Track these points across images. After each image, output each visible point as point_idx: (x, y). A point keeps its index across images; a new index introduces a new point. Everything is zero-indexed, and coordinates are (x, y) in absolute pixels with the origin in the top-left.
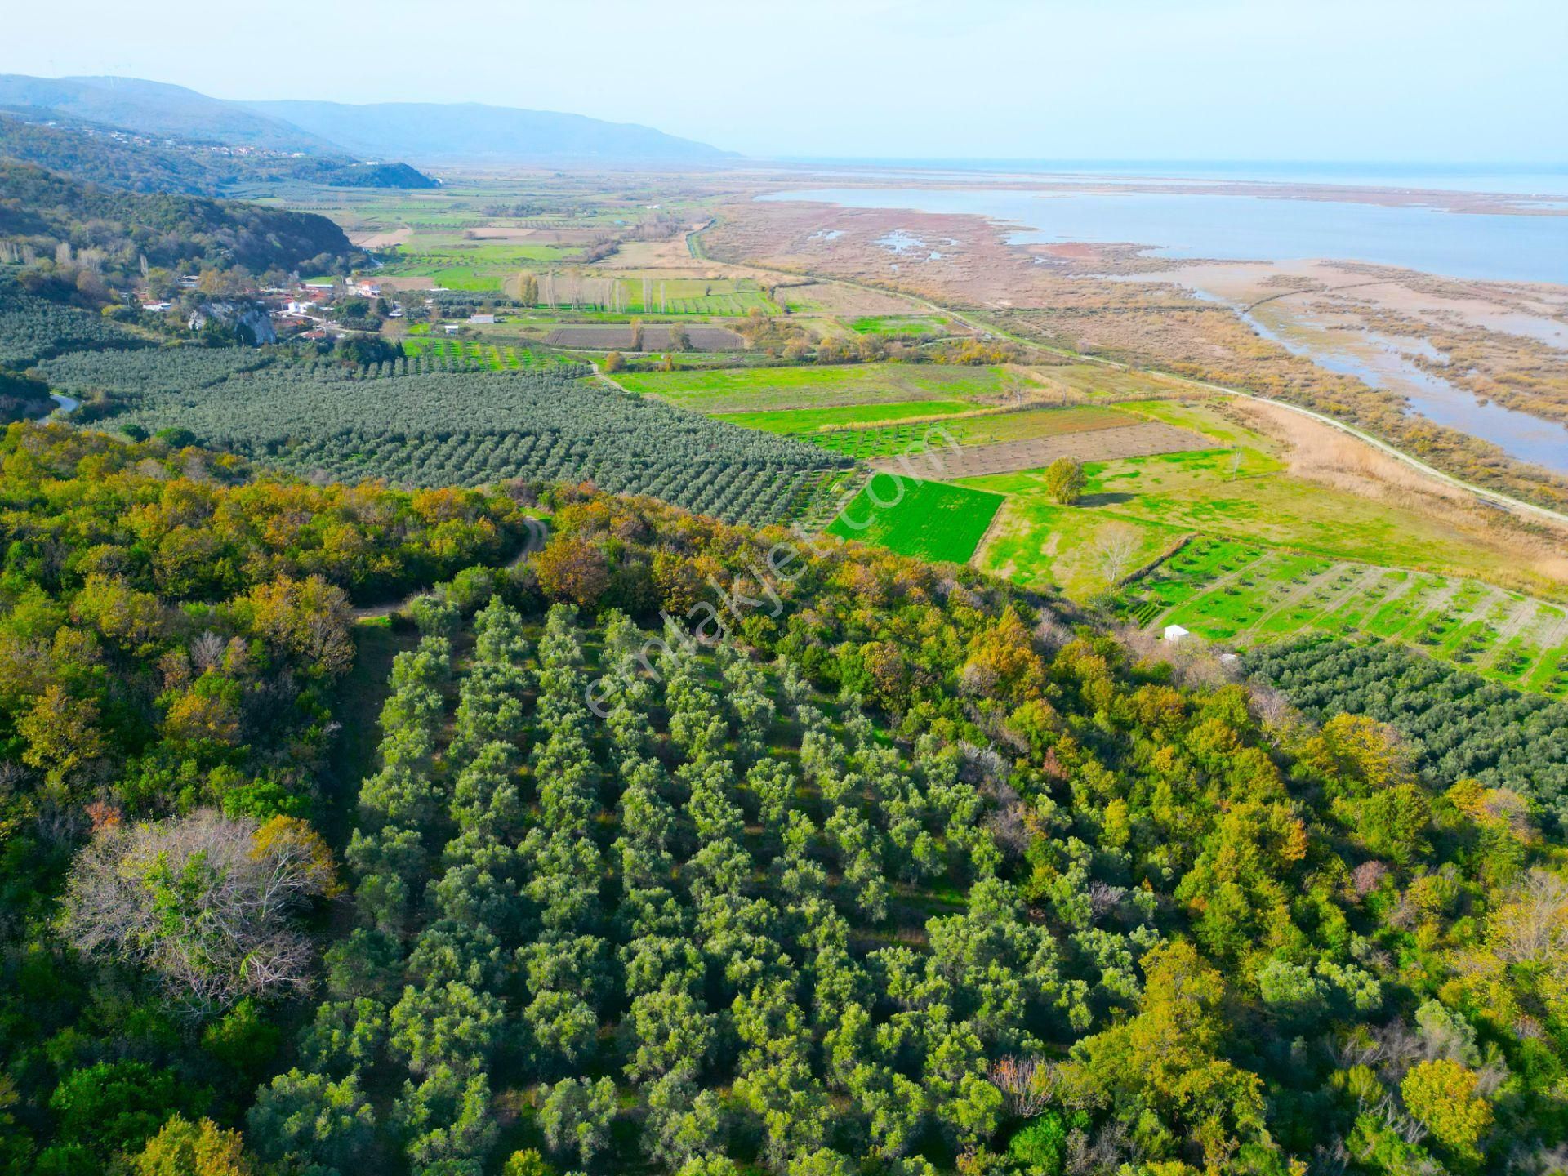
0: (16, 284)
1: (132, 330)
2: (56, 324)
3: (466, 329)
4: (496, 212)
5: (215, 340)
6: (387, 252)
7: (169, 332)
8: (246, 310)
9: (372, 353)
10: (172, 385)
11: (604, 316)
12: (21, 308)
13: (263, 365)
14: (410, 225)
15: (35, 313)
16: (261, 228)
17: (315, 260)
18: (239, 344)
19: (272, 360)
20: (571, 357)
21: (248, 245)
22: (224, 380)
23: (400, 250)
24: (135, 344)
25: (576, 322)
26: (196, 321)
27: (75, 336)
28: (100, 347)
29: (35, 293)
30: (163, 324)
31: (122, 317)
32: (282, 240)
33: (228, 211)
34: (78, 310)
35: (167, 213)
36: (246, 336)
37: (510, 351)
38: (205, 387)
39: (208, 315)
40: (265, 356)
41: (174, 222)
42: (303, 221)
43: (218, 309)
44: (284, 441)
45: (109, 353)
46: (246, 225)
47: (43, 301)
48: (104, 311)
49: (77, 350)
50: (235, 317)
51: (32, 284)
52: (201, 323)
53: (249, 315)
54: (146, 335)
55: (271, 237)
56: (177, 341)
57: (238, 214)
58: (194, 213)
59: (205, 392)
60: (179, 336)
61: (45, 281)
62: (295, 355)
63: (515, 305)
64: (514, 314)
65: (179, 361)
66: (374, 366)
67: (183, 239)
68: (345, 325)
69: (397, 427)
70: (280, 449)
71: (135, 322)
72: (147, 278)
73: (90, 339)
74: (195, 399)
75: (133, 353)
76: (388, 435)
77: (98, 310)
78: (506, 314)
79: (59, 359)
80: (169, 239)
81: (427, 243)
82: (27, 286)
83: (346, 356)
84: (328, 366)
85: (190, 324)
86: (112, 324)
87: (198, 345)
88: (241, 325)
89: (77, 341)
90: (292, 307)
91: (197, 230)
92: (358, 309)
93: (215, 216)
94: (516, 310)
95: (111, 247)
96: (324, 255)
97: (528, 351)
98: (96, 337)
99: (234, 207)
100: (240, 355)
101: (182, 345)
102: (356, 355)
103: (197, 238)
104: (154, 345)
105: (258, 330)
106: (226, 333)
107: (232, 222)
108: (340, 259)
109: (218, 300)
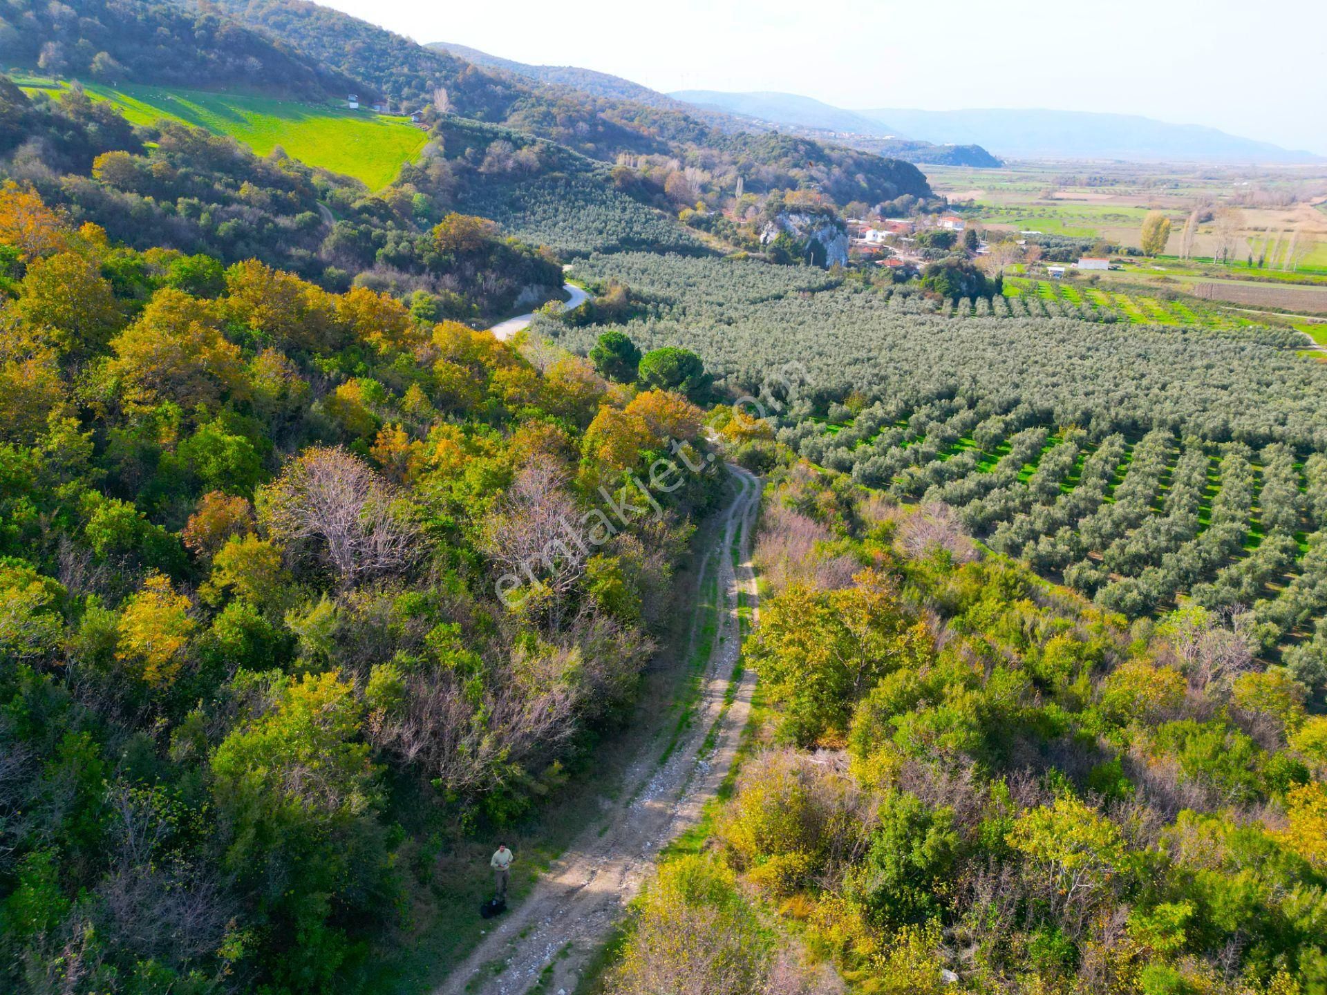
0: (609, 179)
1: (702, 237)
2: (630, 221)
3: (1073, 273)
4: (1067, 182)
5: (781, 257)
6: (963, 204)
7: (737, 244)
8: (825, 224)
9: (964, 286)
10: (718, 296)
11: (1265, 273)
12: (603, 203)
13: (830, 287)
14: (983, 188)
15: (614, 208)
16: (853, 169)
17: (896, 202)
18: (808, 263)
19: (838, 284)
20: (1255, 319)
21: (837, 182)
22: (779, 297)
23: (976, 203)
24: (699, 252)
25: (1228, 277)
26: (771, 235)
27: (643, 236)
28: (662, 251)
29: (622, 190)
30: (735, 233)
31: (697, 223)
32: (869, 181)
33: (827, 151)
34: (658, 211)
35: (773, 148)
36: (817, 255)
37: (1151, 303)
38: (753, 302)
39: (782, 227)
40: (833, 278)
41: (777, 159)
42: (892, 166)
43: (795, 222)
44: (841, 396)
45: (671, 258)
46: (840, 165)
47: (627, 198)
48: (681, 215)
49: (639, 250)
50: (810, 232)
51: (622, 180)
52: (774, 236)
53: (826, 231)
54: (715, 243)
55: (860, 177)
56: (742, 253)
57: (835, 155)
58: (796, 150)
59: (752, 308)
60: (747, 248)
61: (636, 181)
62: (867, 282)
63: (1131, 252)
64: (1132, 263)
65: (737, 272)
66: (965, 302)
67: (782, 171)
68: (927, 256)
69: (1035, 397)
70: (834, 409)
71: (708, 230)
72: (739, 200)
73: (656, 241)
74: (734, 314)
75: (694, 260)
76: (1022, 409)
77: (676, 213)
78: (1120, 261)
79: (616, 255)
80: (769, 171)
81: (1001, 201)
82: (617, 183)
83: (931, 286)
84: (905, 295)
85: (762, 238)
86: (685, 228)
87: (765, 260)
88: (815, 242)
89: (644, 242)
90: (869, 234)
91: (796, 166)
92: (944, 240)
93: (813, 153)
94: (1134, 258)
95: (716, 172)
96: (906, 197)
97: (1178, 305)
98: (664, 240)
99: (833, 149)
100: (805, 274)
101: (747, 258)
102: (945, 285)
103: (794, 173)
104: (719, 255)
105: (831, 247)
106: (796, 249)
107: (828, 161)
108: (921, 200)
109: (796, 211)
